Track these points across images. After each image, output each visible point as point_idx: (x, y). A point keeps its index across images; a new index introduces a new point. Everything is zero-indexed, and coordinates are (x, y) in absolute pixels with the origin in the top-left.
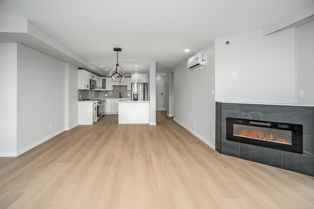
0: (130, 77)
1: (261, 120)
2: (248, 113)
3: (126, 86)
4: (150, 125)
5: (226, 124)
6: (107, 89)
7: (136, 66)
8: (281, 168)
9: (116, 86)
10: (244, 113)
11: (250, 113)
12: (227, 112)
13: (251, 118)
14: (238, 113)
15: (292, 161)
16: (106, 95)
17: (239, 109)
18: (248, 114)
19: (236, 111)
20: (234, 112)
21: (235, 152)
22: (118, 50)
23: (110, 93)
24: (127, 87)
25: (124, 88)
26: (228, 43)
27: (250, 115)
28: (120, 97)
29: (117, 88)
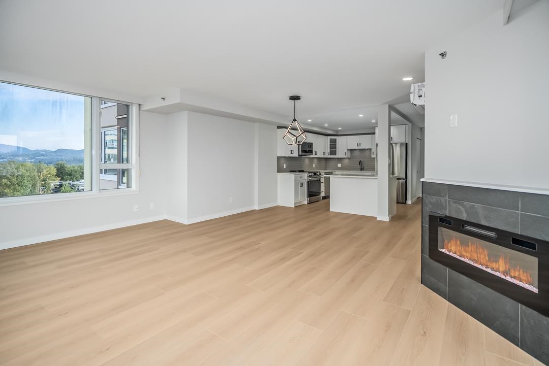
0: (374, 133)
1: (482, 224)
2: (460, 204)
3: (371, 149)
4: (378, 219)
5: (429, 225)
6: (339, 155)
7: (360, 116)
8: (518, 345)
9: (353, 150)
10: (454, 205)
11: (464, 206)
12: (430, 202)
13: (464, 217)
14: (446, 203)
15: (538, 335)
16: (339, 165)
17: (447, 197)
18: (461, 207)
19: (443, 199)
20: (440, 200)
21: (441, 286)
22: (295, 98)
23: (346, 161)
24: (371, 152)
25: (368, 152)
26: (443, 55)
27: (464, 210)
28: (361, 169)
29: (357, 153)
